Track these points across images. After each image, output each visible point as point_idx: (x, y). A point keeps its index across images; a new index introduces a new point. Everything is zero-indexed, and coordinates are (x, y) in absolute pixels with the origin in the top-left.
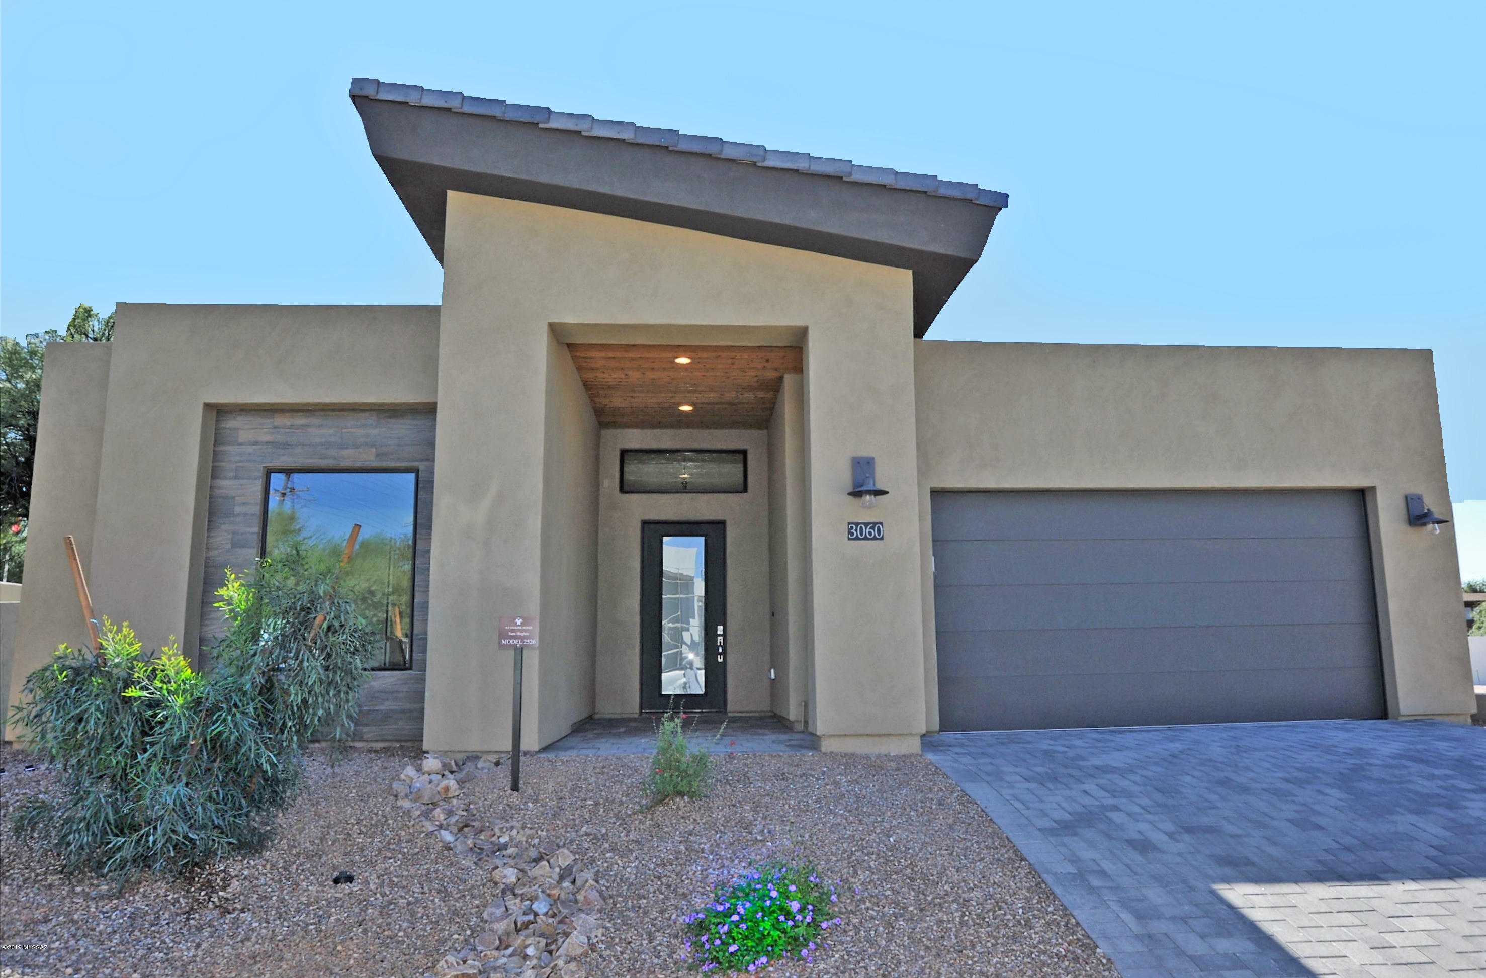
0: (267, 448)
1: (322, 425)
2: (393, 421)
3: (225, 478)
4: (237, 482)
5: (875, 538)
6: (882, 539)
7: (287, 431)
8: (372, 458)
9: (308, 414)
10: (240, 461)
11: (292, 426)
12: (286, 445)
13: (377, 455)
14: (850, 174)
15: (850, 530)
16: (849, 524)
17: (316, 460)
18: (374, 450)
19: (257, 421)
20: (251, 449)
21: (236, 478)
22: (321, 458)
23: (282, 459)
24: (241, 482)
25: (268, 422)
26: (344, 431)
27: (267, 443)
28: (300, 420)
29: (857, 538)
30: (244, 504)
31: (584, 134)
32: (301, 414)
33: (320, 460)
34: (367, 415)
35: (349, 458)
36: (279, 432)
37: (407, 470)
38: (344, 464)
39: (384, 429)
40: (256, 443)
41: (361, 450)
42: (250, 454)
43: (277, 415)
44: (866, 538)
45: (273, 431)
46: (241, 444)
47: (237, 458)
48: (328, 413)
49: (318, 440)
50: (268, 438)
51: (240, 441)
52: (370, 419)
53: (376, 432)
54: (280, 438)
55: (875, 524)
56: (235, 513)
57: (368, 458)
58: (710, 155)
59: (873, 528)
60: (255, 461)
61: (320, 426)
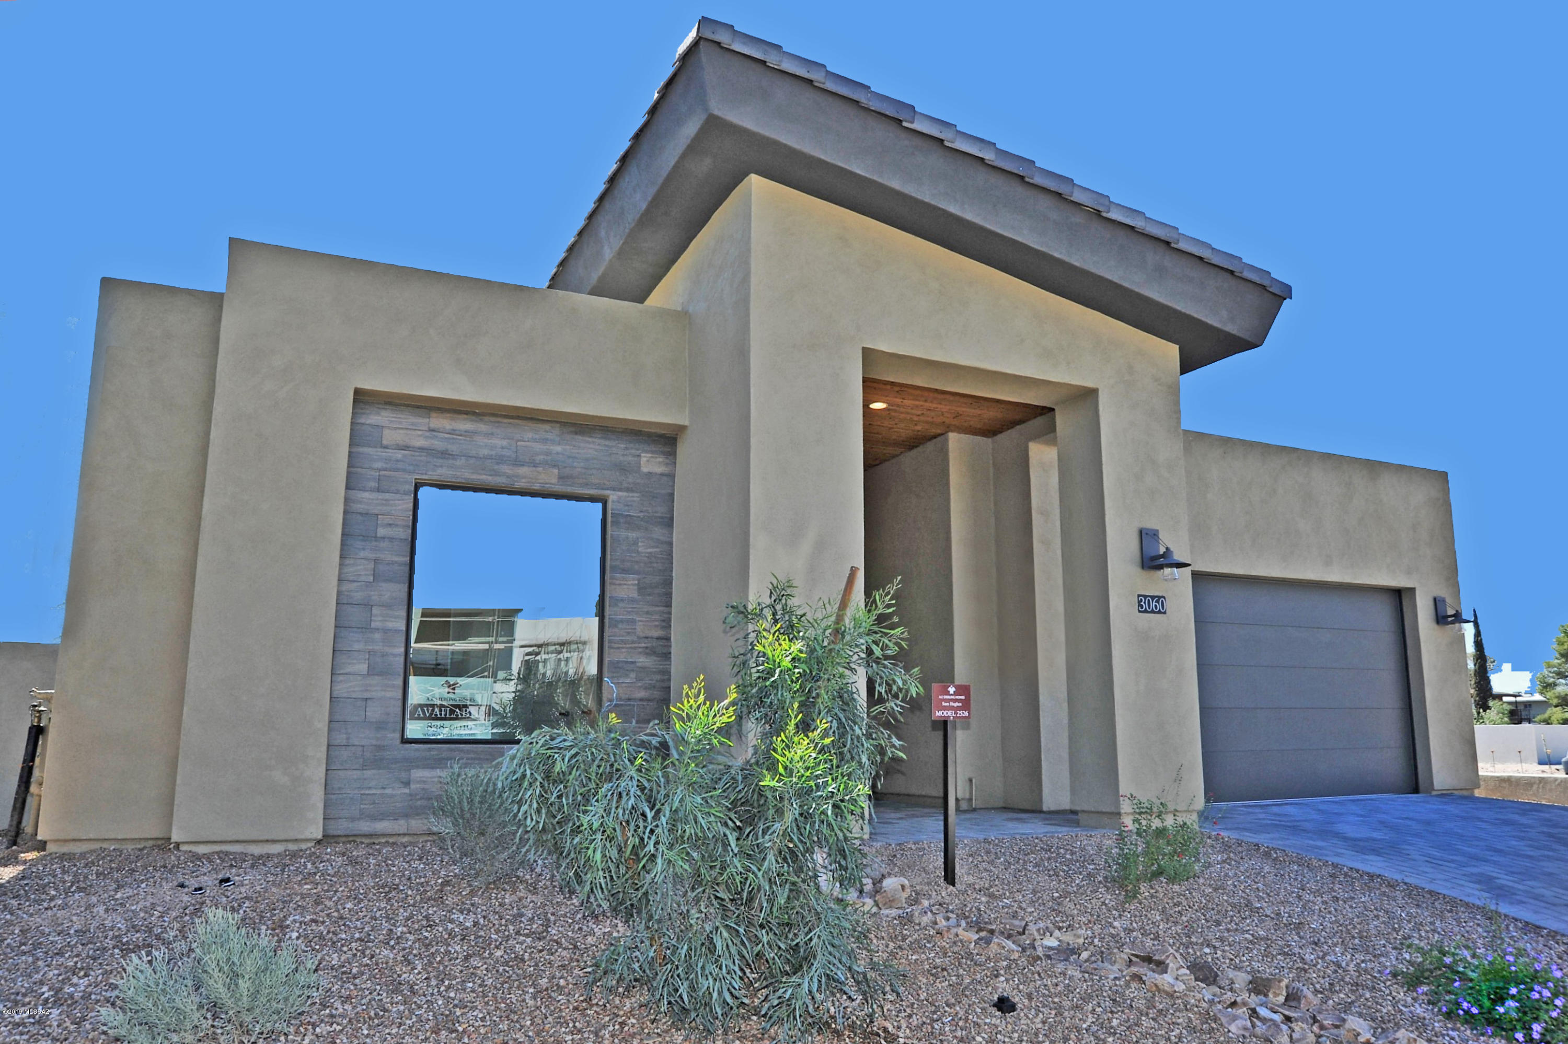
0: (420, 456)
1: (492, 434)
2: (580, 437)
3: (364, 490)
4: (381, 496)
5: (1159, 612)
6: (1165, 613)
7: (447, 436)
8: (554, 481)
9: (474, 418)
10: (385, 470)
11: (452, 432)
12: (445, 454)
13: (561, 478)
14: (1178, 242)
15: (1140, 602)
16: (1139, 596)
17: (484, 477)
18: (556, 471)
19: (408, 419)
20: (399, 455)
21: (378, 490)
22: (491, 475)
23: (439, 471)
24: (387, 496)
25: (422, 422)
26: (519, 443)
27: (421, 449)
28: (464, 425)
29: (1146, 611)
30: (390, 525)
31: (946, 144)
32: (465, 416)
33: (490, 478)
34: (547, 427)
35: (524, 476)
36: (436, 437)
37: (592, 499)
38: (521, 484)
39: (568, 447)
40: (406, 448)
41: (540, 469)
42: (397, 461)
43: (434, 414)
44: (1153, 612)
45: (428, 434)
46: (386, 447)
47: (379, 465)
48: (499, 419)
49: (486, 452)
50: (420, 443)
51: (385, 442)
52: (551, 432)
53: (559, 449)
54: (438, 444)
55: (1160, 597)
56: (379, 535)
57: (549, 479)
58: (1060, 194)
59: (1157, 602)
60: (404, 471)
61: (490, 435)
